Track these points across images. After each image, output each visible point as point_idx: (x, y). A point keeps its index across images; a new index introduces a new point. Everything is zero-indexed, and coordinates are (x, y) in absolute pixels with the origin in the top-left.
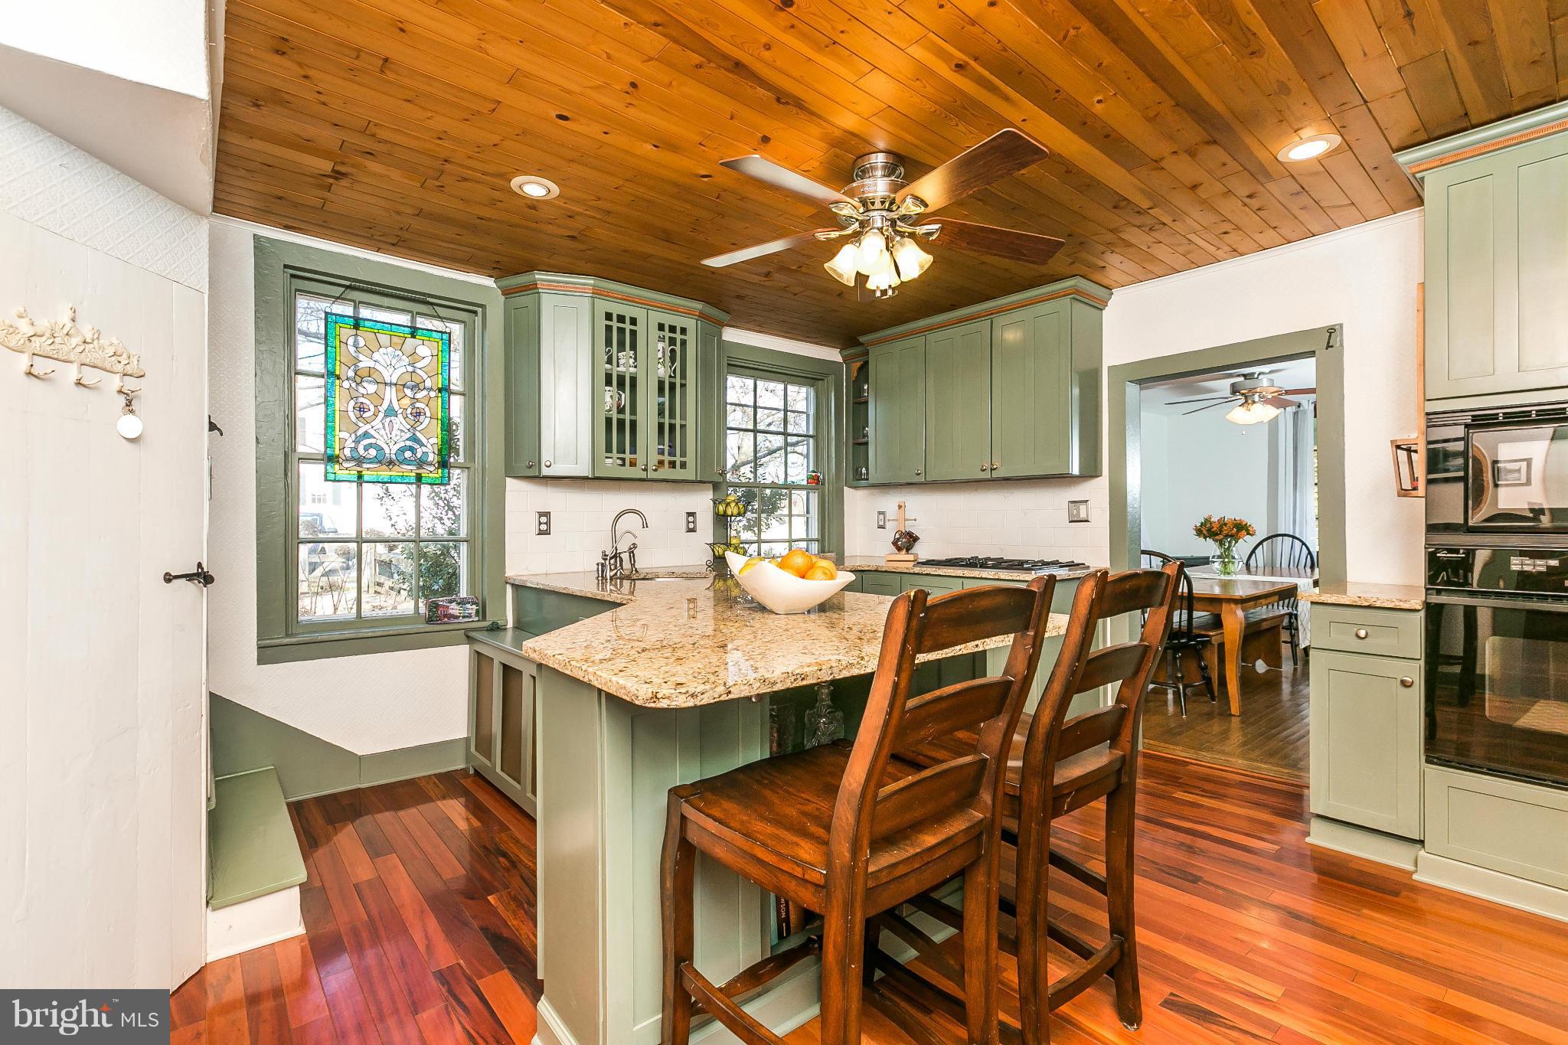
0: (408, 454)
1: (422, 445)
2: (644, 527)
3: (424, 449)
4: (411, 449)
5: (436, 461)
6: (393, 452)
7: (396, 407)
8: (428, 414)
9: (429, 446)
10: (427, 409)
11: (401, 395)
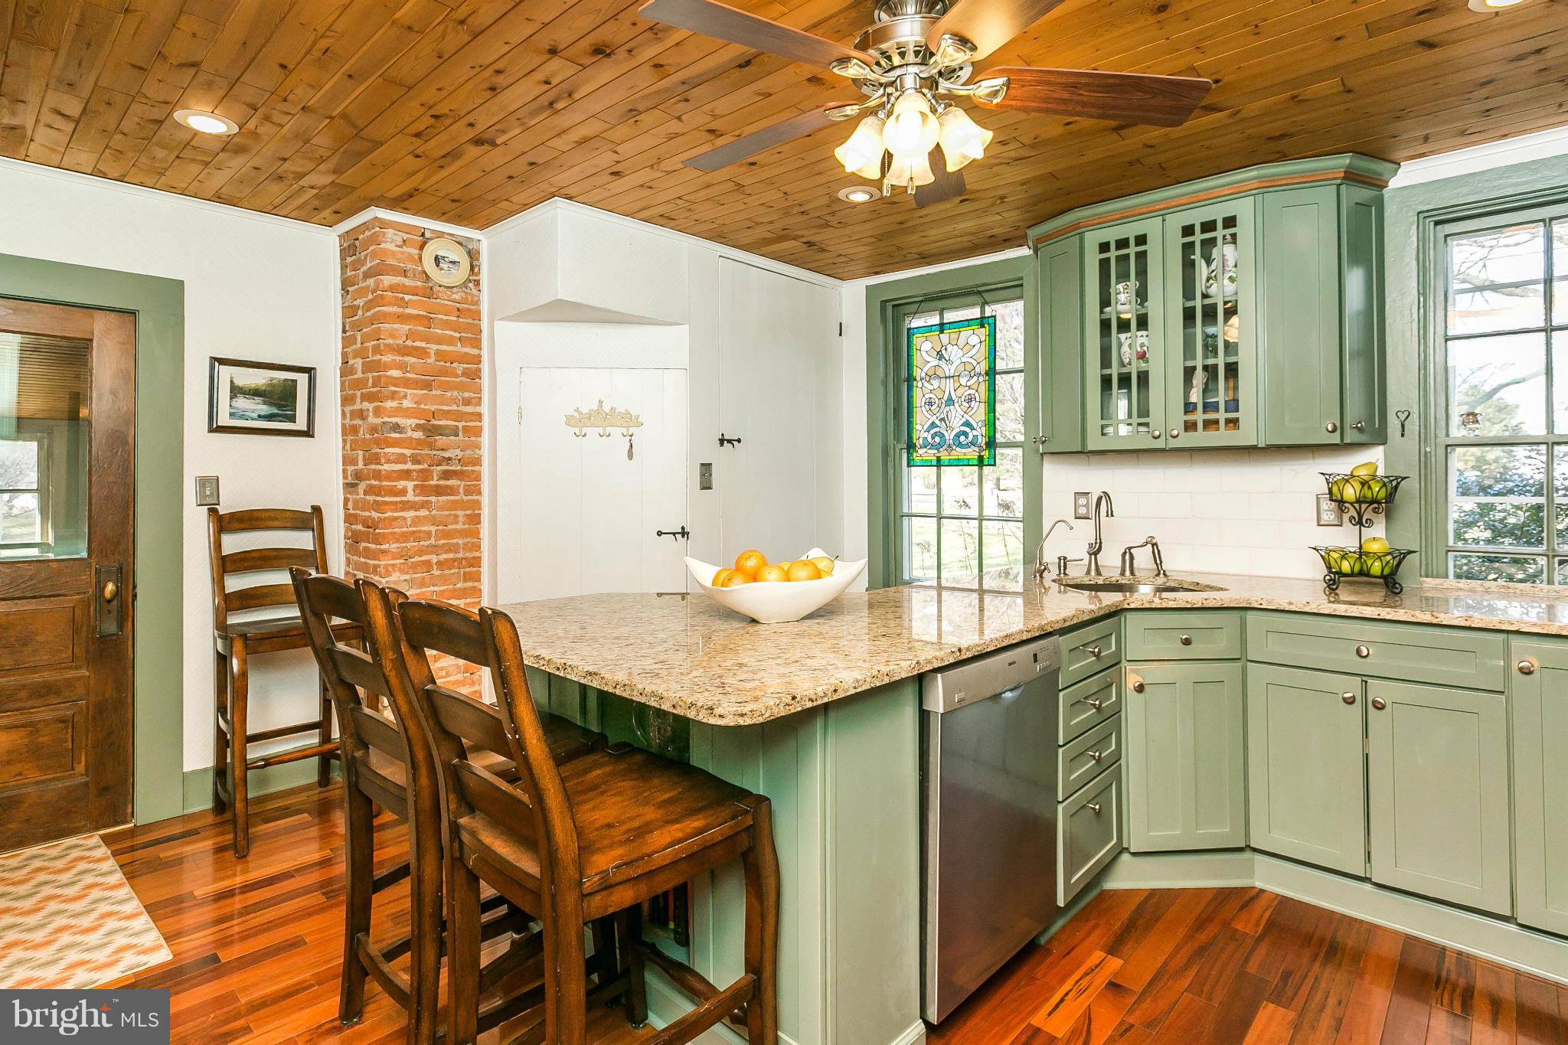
0: (962, 438)
1: (973, 429)
2: (1107, 516)
3: (975, 433)
4: (965, 434)
5: (984, 442)
6: (952, 438)
7: (954, 397)
8: (978, 400)
9: (978, 429)
10: (977, 394)
11: (957, 385)
